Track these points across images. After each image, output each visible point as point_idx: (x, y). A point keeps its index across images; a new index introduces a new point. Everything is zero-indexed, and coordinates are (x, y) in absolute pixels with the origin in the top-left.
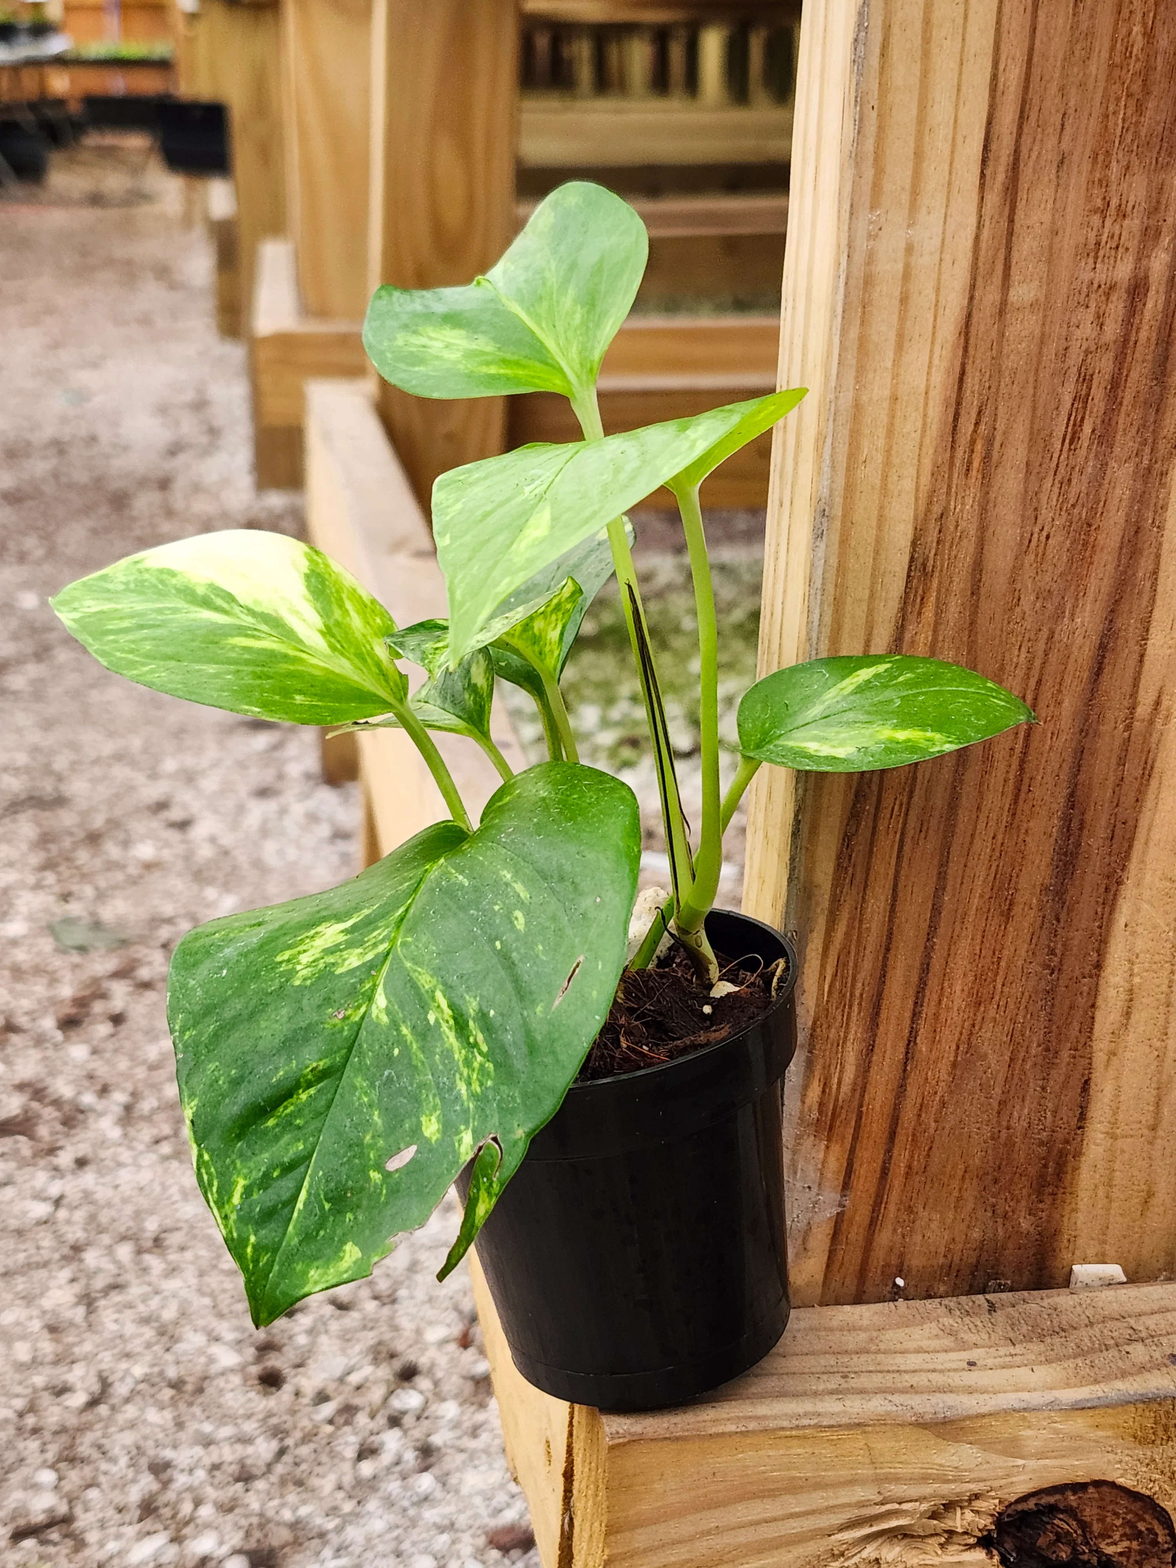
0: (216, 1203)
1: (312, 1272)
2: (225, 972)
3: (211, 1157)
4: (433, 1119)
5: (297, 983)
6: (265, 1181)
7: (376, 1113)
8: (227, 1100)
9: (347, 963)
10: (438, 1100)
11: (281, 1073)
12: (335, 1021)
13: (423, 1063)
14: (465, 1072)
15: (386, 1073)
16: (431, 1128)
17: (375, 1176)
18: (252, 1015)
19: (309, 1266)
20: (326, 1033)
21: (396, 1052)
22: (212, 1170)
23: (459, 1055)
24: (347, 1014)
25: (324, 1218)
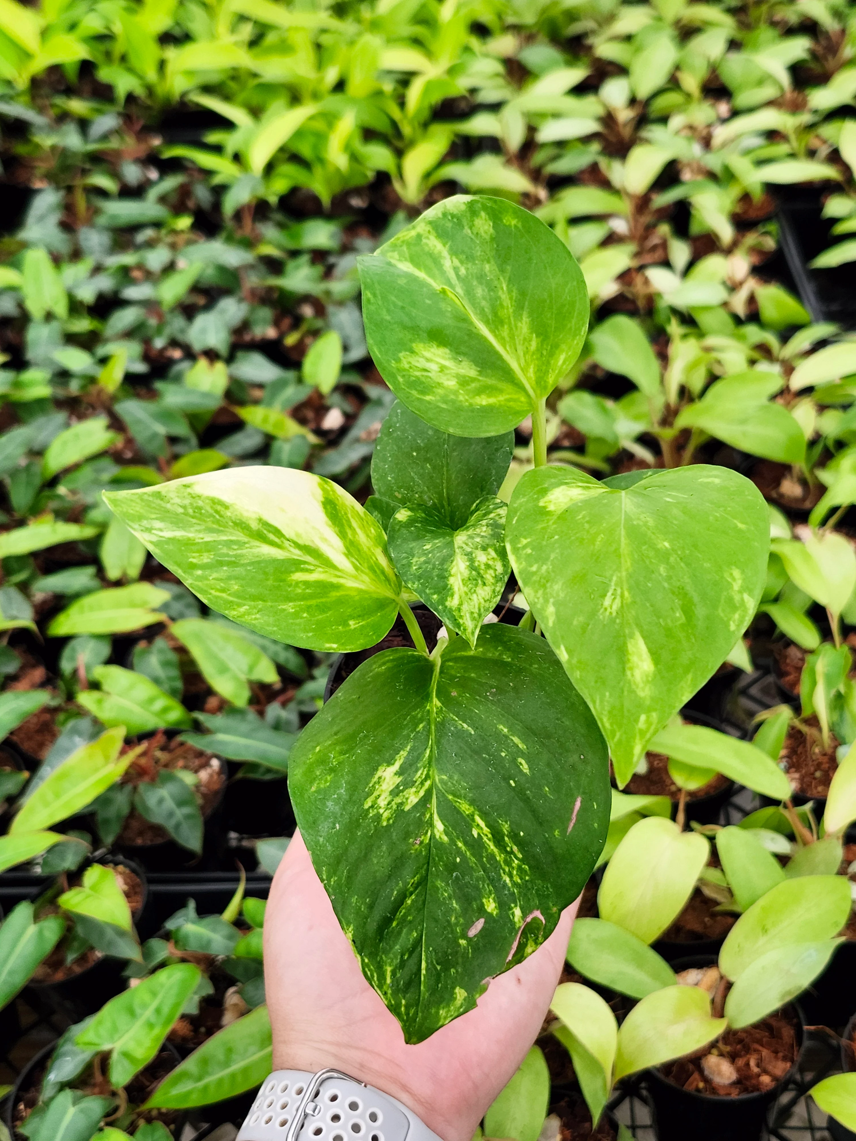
0: (378, 986)
1: (441, 1012)
2: (337, 825)
3: (369, 960)
4: (491, 900)
5: (385, 824)
6: (402, 964)
7: (454, 902)
8: (369, 920)
9: (409, 801)
10: (491, 888)
11: (395, 892)
12: (417, 846)
13: (475, 863)
14: (506, 868)
15: (454, 875)
16: (491, 906)
17: (463, 942)
18: (366, 855)
19: (438, 1009)
20: (413, 856)
21: (458, 860)
22: (372, 967)
23: (500, 857)
24: (421, 839)
25: (438, 975)
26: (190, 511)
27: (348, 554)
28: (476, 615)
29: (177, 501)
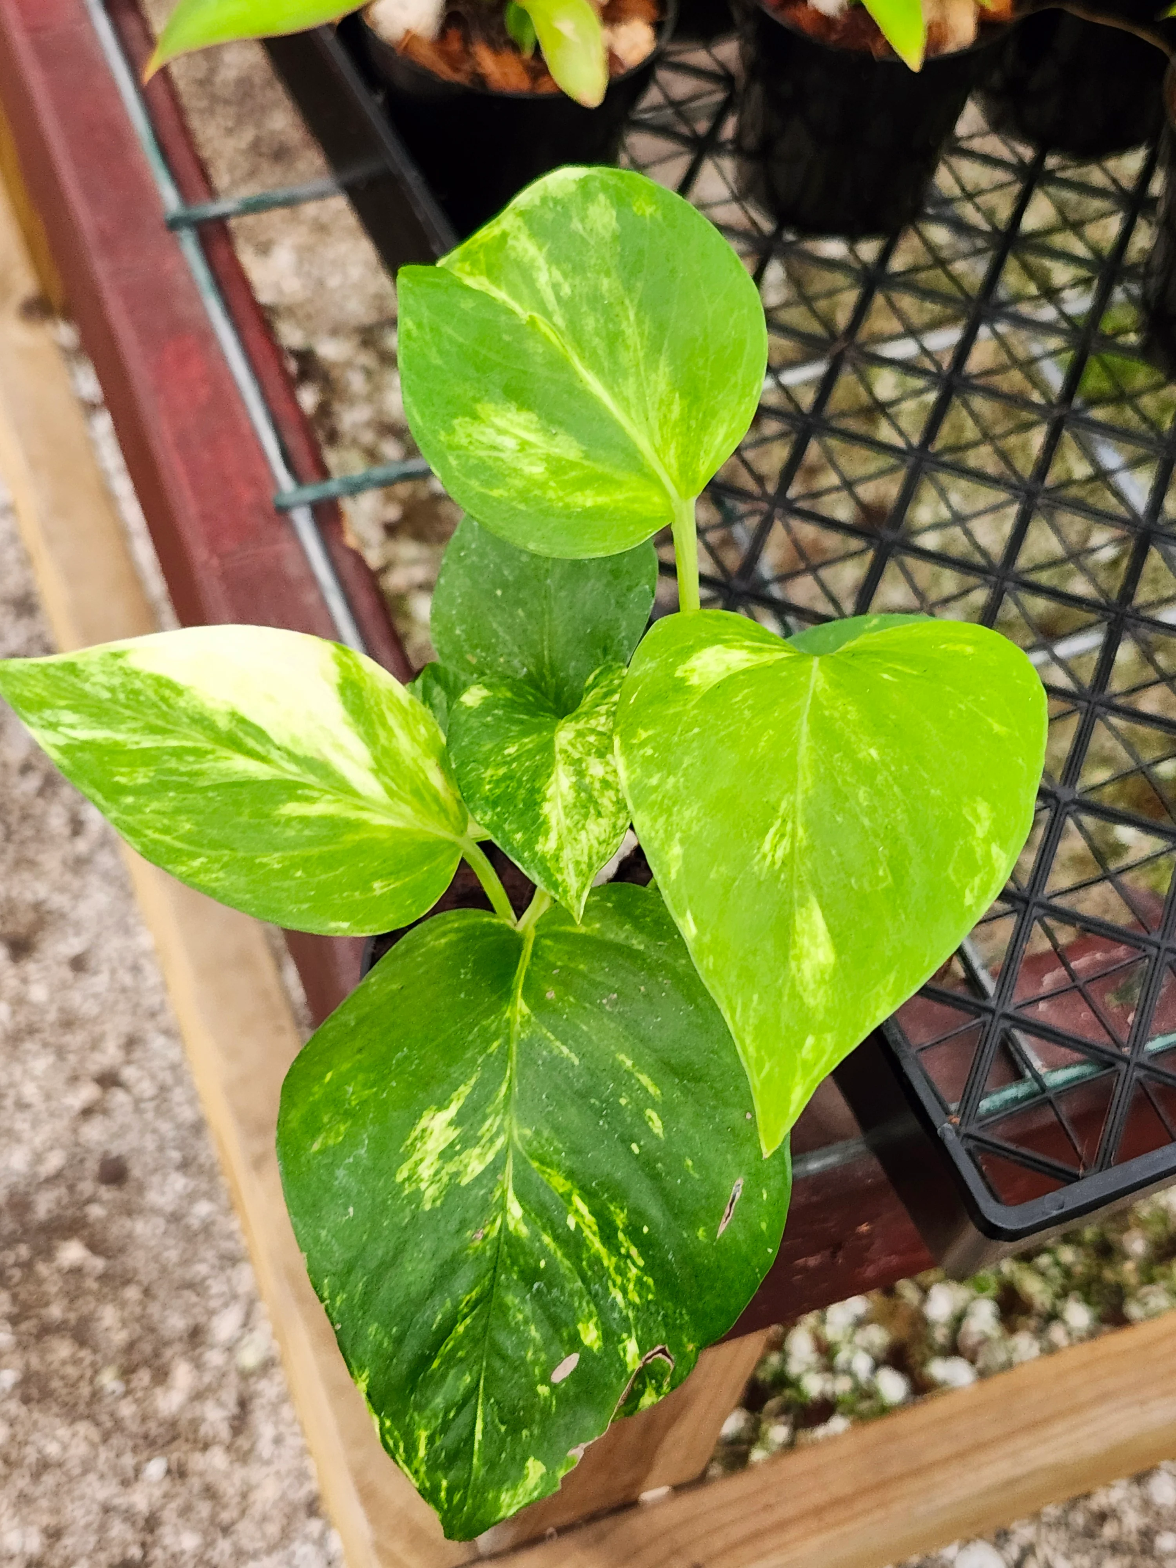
0: (405, 1462)
1: (503, 1497)
2: (351, 1210)
3: (391, 1421)
4: (591, 1325)
5: (427, 1207)
6: (445, 1427)
7: (533, 1328)
8: (395, 1361)
9: (469, 1169)
10: (592, 1307)
11: (439, 1317)
12: (477, 1243)
13: (569, 1269)
14: (619, 1280)
15: (536, 1286)
16: (590, 1336)
17: (543, 1390)
18: (395, 1258)
19: (499, 1492)
20: (471, 1259)
21: (542, 1264)
22: (395, 1433)
23: (608, 1262)
24: (486, 1231)
25: (503, 1441)
26: (122, 696)
27: (379, 770)
28: (584, 867)
29: (102, 679)
